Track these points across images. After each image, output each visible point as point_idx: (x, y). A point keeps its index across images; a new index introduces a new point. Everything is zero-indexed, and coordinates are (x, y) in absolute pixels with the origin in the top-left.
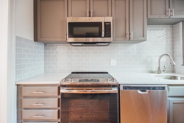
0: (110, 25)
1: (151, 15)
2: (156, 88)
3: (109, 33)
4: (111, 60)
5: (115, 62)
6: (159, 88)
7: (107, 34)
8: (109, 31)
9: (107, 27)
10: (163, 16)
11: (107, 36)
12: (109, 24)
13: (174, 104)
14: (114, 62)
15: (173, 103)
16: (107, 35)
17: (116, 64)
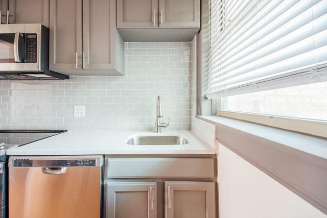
0: (36, 39)
1: (123, 21)
2: (79, 163)
3: (33, 55)
4: (75, 107)
5: (84, 111)
6: (83, 162)
7: (30, 55)
8: (33, 50)
9: (30, 42)
10: (146, 25)
11: (29, 59)
12: (34, 37)
13: (118, 194)
14: (80, 111)
15: (116, 192)
16: (30, 57)
17: (84, 115)
